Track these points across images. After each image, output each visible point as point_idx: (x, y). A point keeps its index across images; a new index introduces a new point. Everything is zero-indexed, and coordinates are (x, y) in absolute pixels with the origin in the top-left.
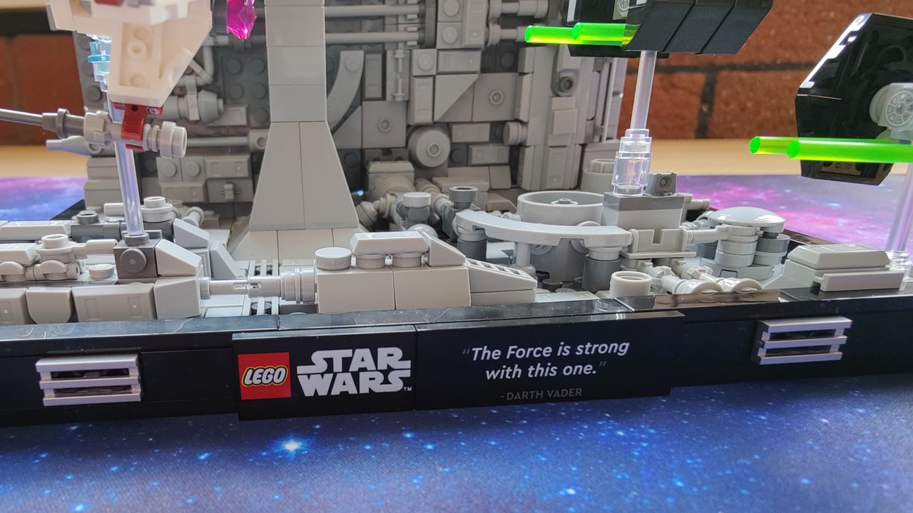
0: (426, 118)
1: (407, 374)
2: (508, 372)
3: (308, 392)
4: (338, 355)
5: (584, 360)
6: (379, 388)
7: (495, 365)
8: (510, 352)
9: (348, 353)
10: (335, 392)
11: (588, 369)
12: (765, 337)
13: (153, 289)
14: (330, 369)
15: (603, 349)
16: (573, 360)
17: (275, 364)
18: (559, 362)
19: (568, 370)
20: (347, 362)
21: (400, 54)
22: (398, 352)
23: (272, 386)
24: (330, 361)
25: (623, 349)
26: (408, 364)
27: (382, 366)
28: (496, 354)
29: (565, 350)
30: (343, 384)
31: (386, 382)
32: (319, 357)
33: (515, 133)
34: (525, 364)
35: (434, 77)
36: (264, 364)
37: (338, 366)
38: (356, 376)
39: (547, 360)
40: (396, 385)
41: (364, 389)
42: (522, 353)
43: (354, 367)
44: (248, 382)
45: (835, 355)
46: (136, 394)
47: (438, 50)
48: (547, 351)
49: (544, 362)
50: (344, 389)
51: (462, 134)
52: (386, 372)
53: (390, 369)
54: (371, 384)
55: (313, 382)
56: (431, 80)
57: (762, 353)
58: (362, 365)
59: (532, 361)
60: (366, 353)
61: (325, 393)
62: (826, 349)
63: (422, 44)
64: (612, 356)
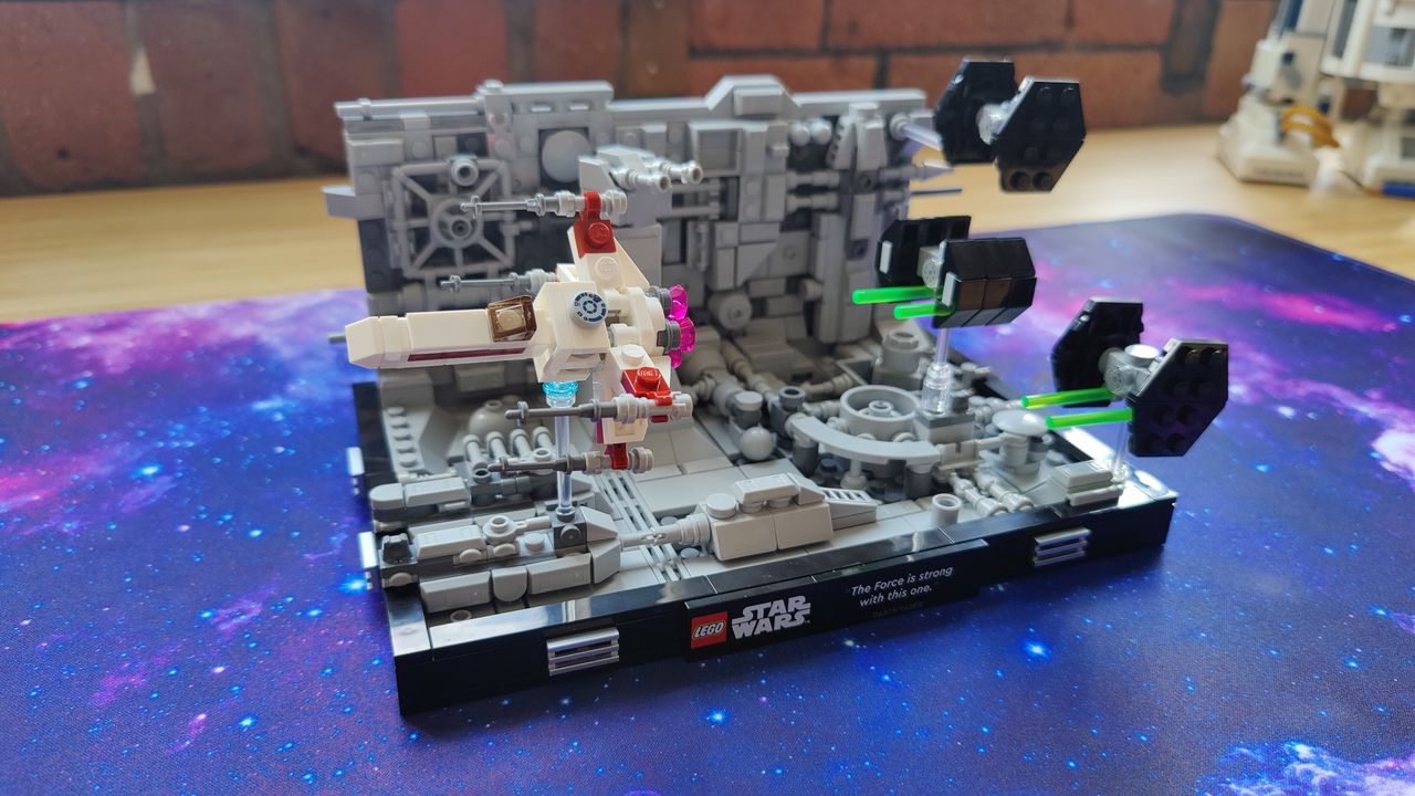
0: (729, 284)
1: (808, 612)
2: (875, 600)
3: (738, 635)
4: (760, 608)
5: (923, 584)
6: (787, 624)
7: (866, 596)
8: (877, 586)
9: (768, 605)
10: (757, 632)
11: (927, 589)
12: (1037, 549)
13: (592, 560)
14: (755, 618)
15: (936, 574)
16: (918, 584)
17: (716, 621)
18: (908, 587)
19: (914, 592)
20: (767, 611)
21: (703, 228)
22: (802, 599)
23: (714, 636)
24: (755, 613)
25: (948, 572)
26: (809, 605)
27: (791, 609)
28: (867, 589)
29: (912, 579)
30: (765, 626)
31: (793, 619)
32: (748, 611)
33: (812, 289)
34: (885, 593)
35: (736, 249)
36: (709, 622)
37: (761, 615)
38: (772, 620)
39: (900, 587)
40: (800, 620)
41: (777, 627)
42: (884, 585)
43: (771, 614)
44: (697, 635)
45: (1081, 553)
46: (615, 657)
47: (741, 224)
48: (900, 582)
49: (898, 589)
50: (763, 629)
51: (758, 290)
52: (793, 614)
53: (796, 610)
54: (783, 622)
55: (742, 628)
56: (732, 251)
57: (1035, 559)
58: (777, 611)
59: (891, 589)
60: (781, 603)
61: (750, 634)
62: (1074, 551)
63: (723, 218)
64: (943, 578)
